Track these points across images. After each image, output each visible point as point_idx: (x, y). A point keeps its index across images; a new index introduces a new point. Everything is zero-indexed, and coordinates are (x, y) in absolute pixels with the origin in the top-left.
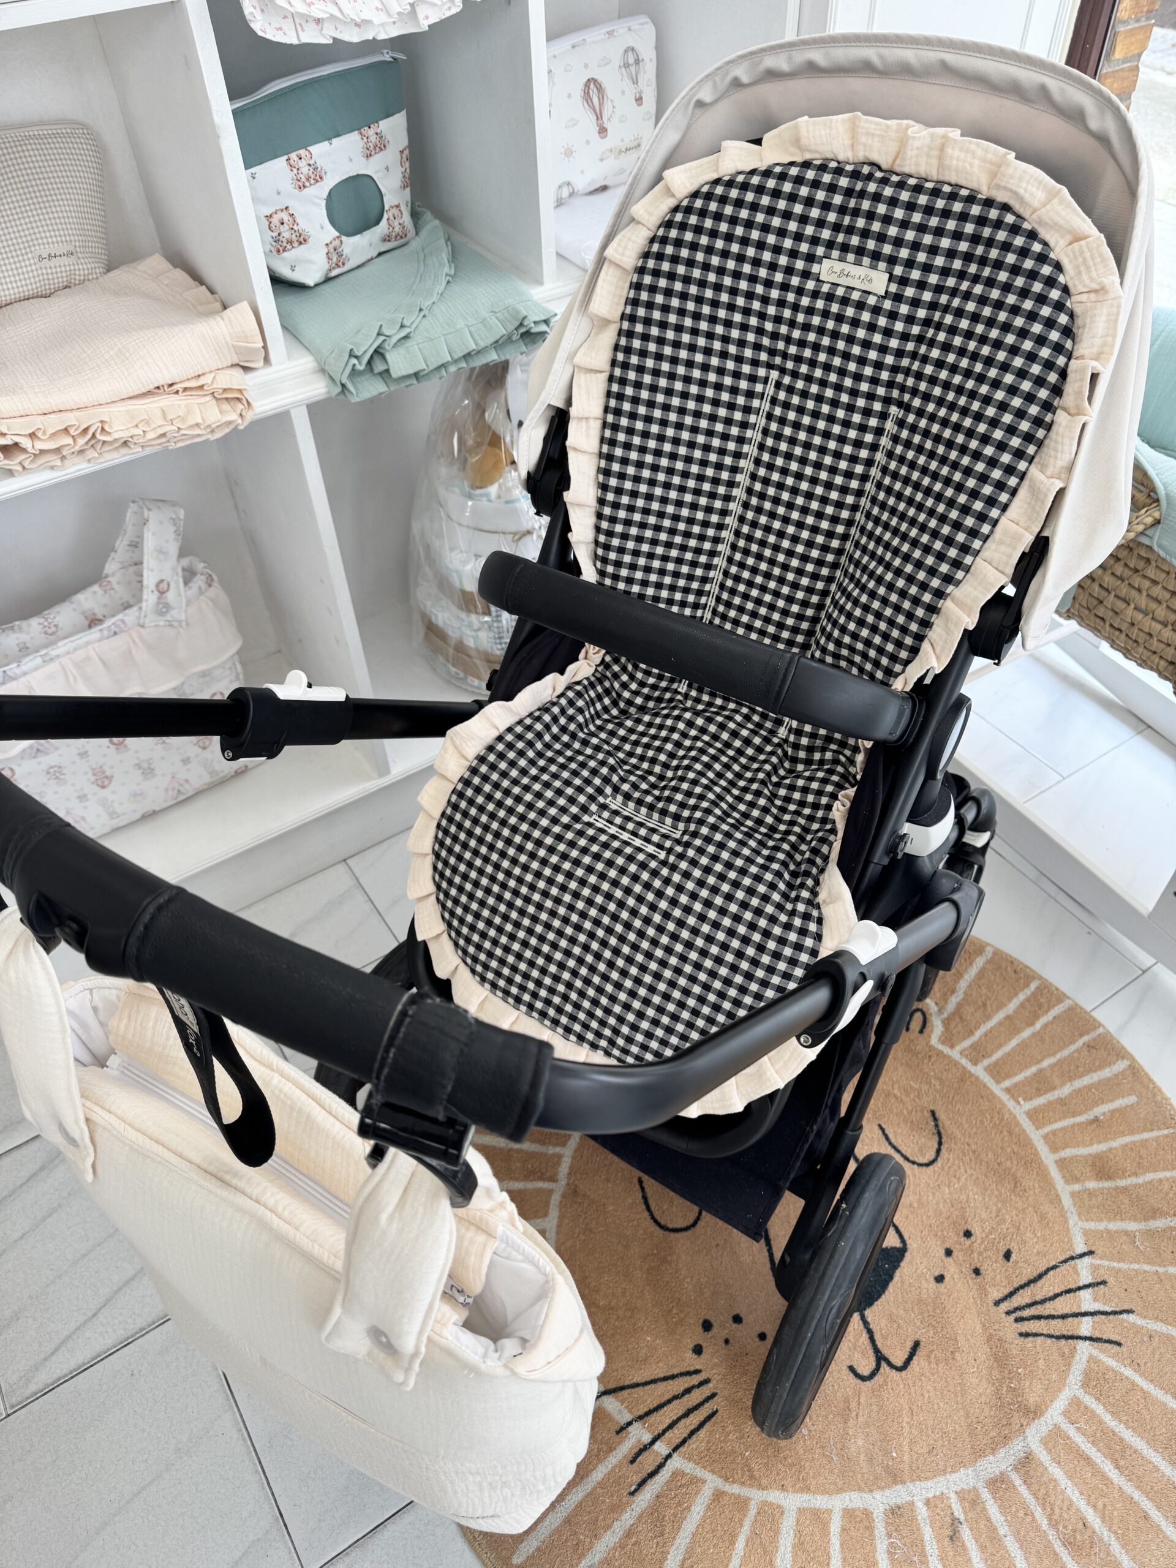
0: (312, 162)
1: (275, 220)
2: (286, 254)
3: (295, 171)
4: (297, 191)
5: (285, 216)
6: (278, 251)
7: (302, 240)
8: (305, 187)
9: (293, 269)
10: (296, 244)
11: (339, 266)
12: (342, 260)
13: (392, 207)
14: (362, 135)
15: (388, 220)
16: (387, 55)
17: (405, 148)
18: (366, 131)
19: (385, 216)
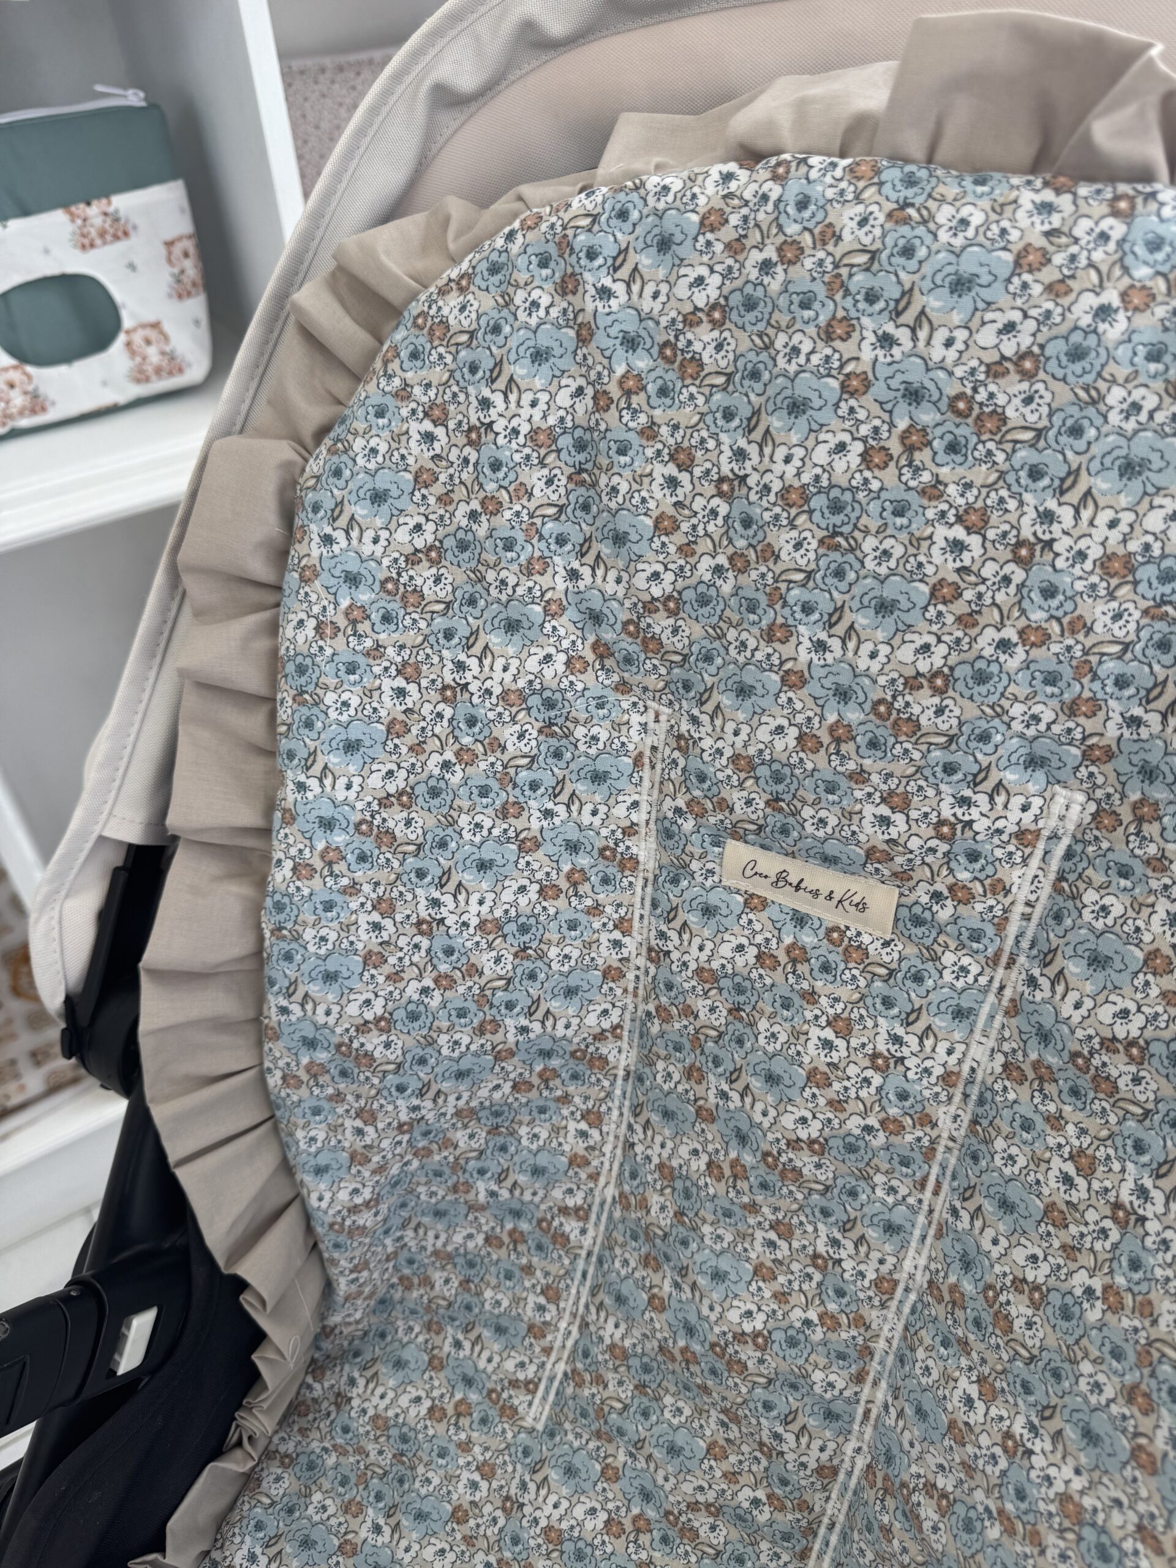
11: (33, 412)
12: (37, 403)
13: (143, 326)
14: (72, 214)
15: (128, 344)
16: (134, 98)
17: (180, 239)
18: (80, 209)
19: (121, 338)
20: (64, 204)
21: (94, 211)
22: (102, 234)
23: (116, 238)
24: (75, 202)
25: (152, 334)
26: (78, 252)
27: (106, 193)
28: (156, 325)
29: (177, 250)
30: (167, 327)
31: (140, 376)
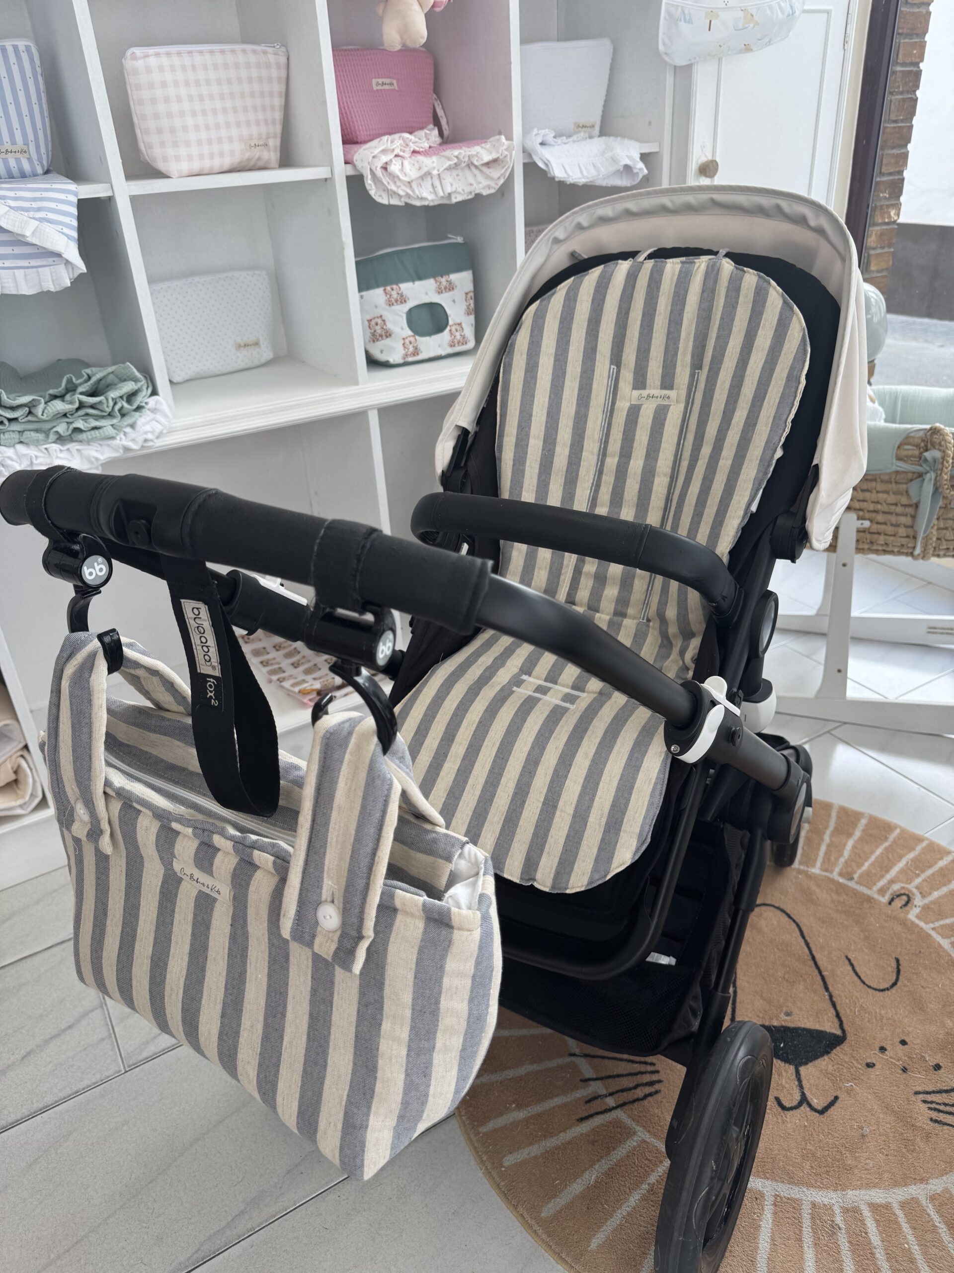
0: (400, 292)
1: (373, 323)
2: (378, 343)
3: (388, 296)
4: (388, 307)
5: (379, 321)
6: (374, 341)
7: (388, 334)
8: (393, 304)
9: (382, 352)
10: (384, 337)
11: (414, 355)
12: (416, 352)
13: (455, 324)
14: (436, 281)
15: (450, 330)
16: (460, 240)
17: (470, 292)
18: (439, 279)
19: (448, 328)
20: (434, 276)
21: (443, 280)
22: (445, 288)
23: (450, 290)
24: (438, 276)
25: (458, 327)
26: (437, 295)
27: (448, 273)
28: (460, 324)
29: (469, 296)
30: (464, 325)
31: (452, 345)
